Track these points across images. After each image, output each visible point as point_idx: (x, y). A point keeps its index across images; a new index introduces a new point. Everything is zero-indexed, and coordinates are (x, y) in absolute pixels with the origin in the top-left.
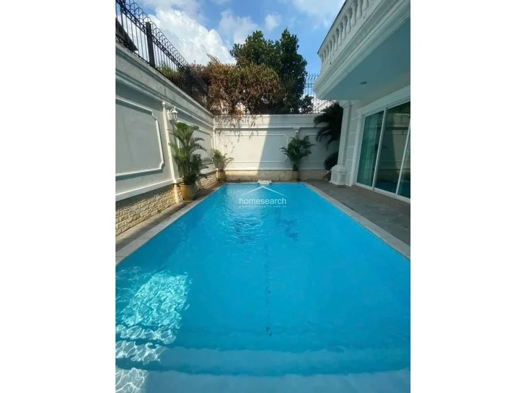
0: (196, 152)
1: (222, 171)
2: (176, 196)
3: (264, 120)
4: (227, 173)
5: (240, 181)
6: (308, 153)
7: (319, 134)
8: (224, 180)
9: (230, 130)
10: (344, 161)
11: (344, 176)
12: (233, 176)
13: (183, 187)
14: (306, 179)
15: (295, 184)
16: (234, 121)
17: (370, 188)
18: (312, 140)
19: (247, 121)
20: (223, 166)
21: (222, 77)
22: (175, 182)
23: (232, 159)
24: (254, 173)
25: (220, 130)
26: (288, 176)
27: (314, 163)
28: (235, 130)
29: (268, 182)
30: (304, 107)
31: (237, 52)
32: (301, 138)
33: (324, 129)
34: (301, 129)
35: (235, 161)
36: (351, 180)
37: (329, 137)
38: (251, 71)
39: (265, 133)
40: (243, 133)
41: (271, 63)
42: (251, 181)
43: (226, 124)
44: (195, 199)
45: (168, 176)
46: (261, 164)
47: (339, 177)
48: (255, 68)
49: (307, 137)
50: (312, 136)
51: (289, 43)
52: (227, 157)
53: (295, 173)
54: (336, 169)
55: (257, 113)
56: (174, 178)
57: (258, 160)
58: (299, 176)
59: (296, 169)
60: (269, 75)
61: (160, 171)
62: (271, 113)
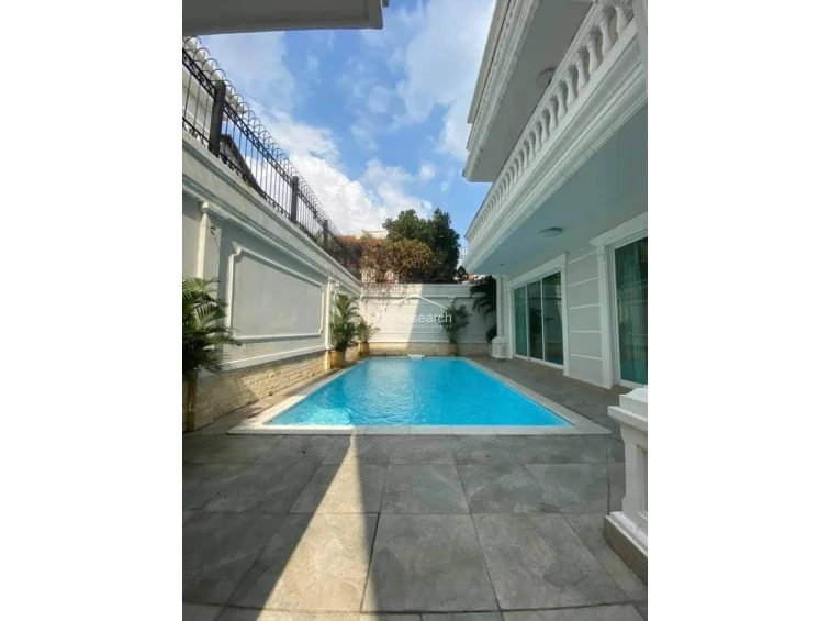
0: (352, 320)
1: (366, 343)
2: (325, 363)
3: (416, 289)
4: (371, 346)
5: (385, 355)
6: (465, 324)
7: (476, 304)
8: (366, 354)
9: (378, 298)
10: (503, 331)
11: (504, 349)
12: (378, 350)
13: (334, 354)
14: (466, 354)
15: (454, 358)
16: (384, 290)
17: (526, 358)
18: (469, 310)
19: (398, 289)
20: (367, 337)
21: (375, 250)
22: (328, 348)
23: (378, 329)
24: (403, 346)
25: (367, 298)
26: (445, 350)
27: (472, 335)
28: (384, 298)
29: (420, 356)
30: (460, 276)
31: (389, 225)
32: (457, 308)
33: (482, 299)
34: (456, 299)
35: (381, 331)
36: (511, 353)
37: (487, 307)
38: (404, 245)
39: (417, 302)
40: (393, 302)
41: (424, 238)
42: (400, 355)
43: (375, 293)
44: (343, 367)
45: (323, 342)
46: (412, 336)
47: (499, 348)
48: (409, 242)
49: (463, 307)
50: (469, 305)
51: (442, 222)
52: (373, 327)
53: (452, 346)
54: (496, 340)
55: (409, 282)
56: (327, 345)
57: (409, 331)
58: (457, 349)
59: (453, 341)
60: (422, 249)
61: (318, 336)
62: (424, 282)
